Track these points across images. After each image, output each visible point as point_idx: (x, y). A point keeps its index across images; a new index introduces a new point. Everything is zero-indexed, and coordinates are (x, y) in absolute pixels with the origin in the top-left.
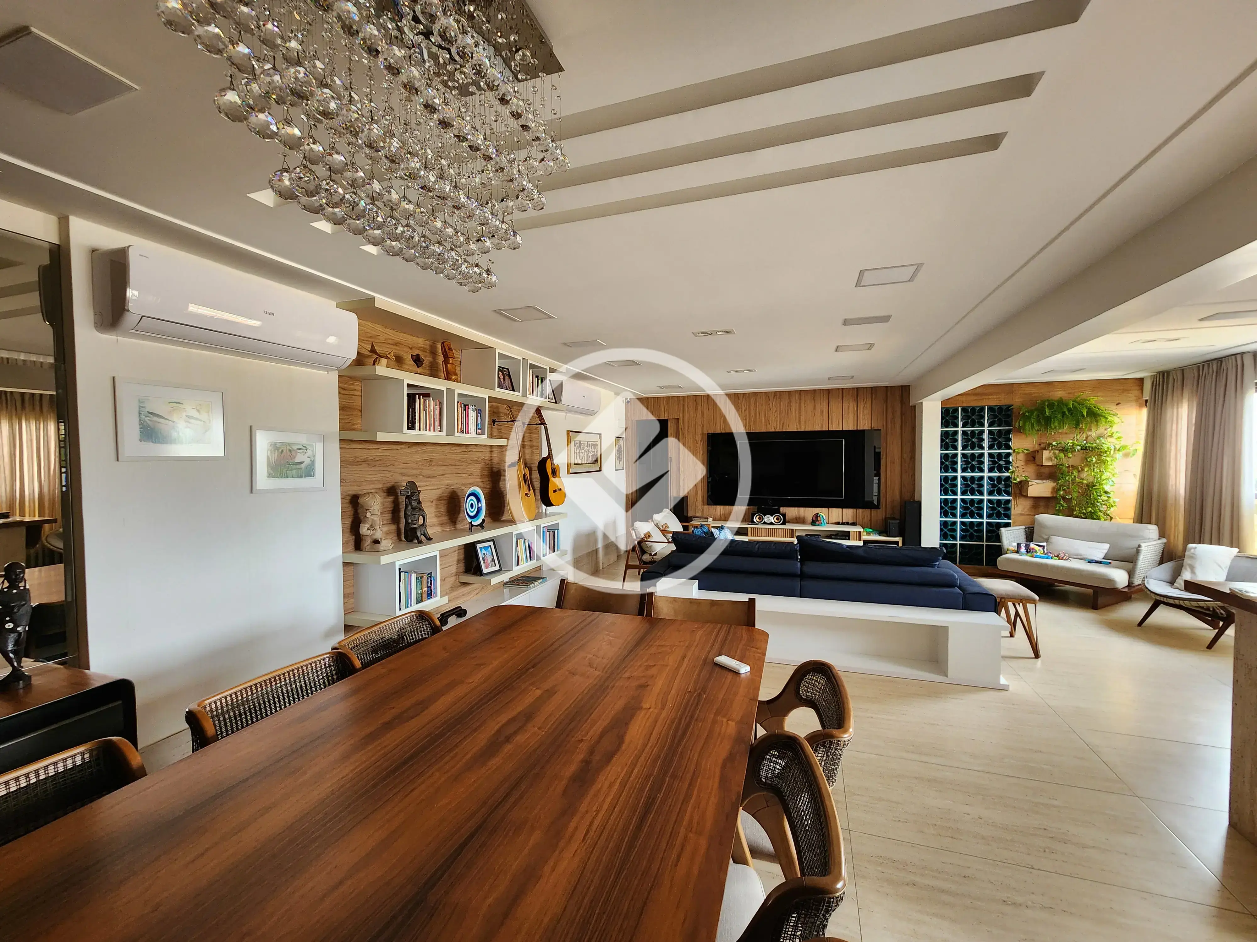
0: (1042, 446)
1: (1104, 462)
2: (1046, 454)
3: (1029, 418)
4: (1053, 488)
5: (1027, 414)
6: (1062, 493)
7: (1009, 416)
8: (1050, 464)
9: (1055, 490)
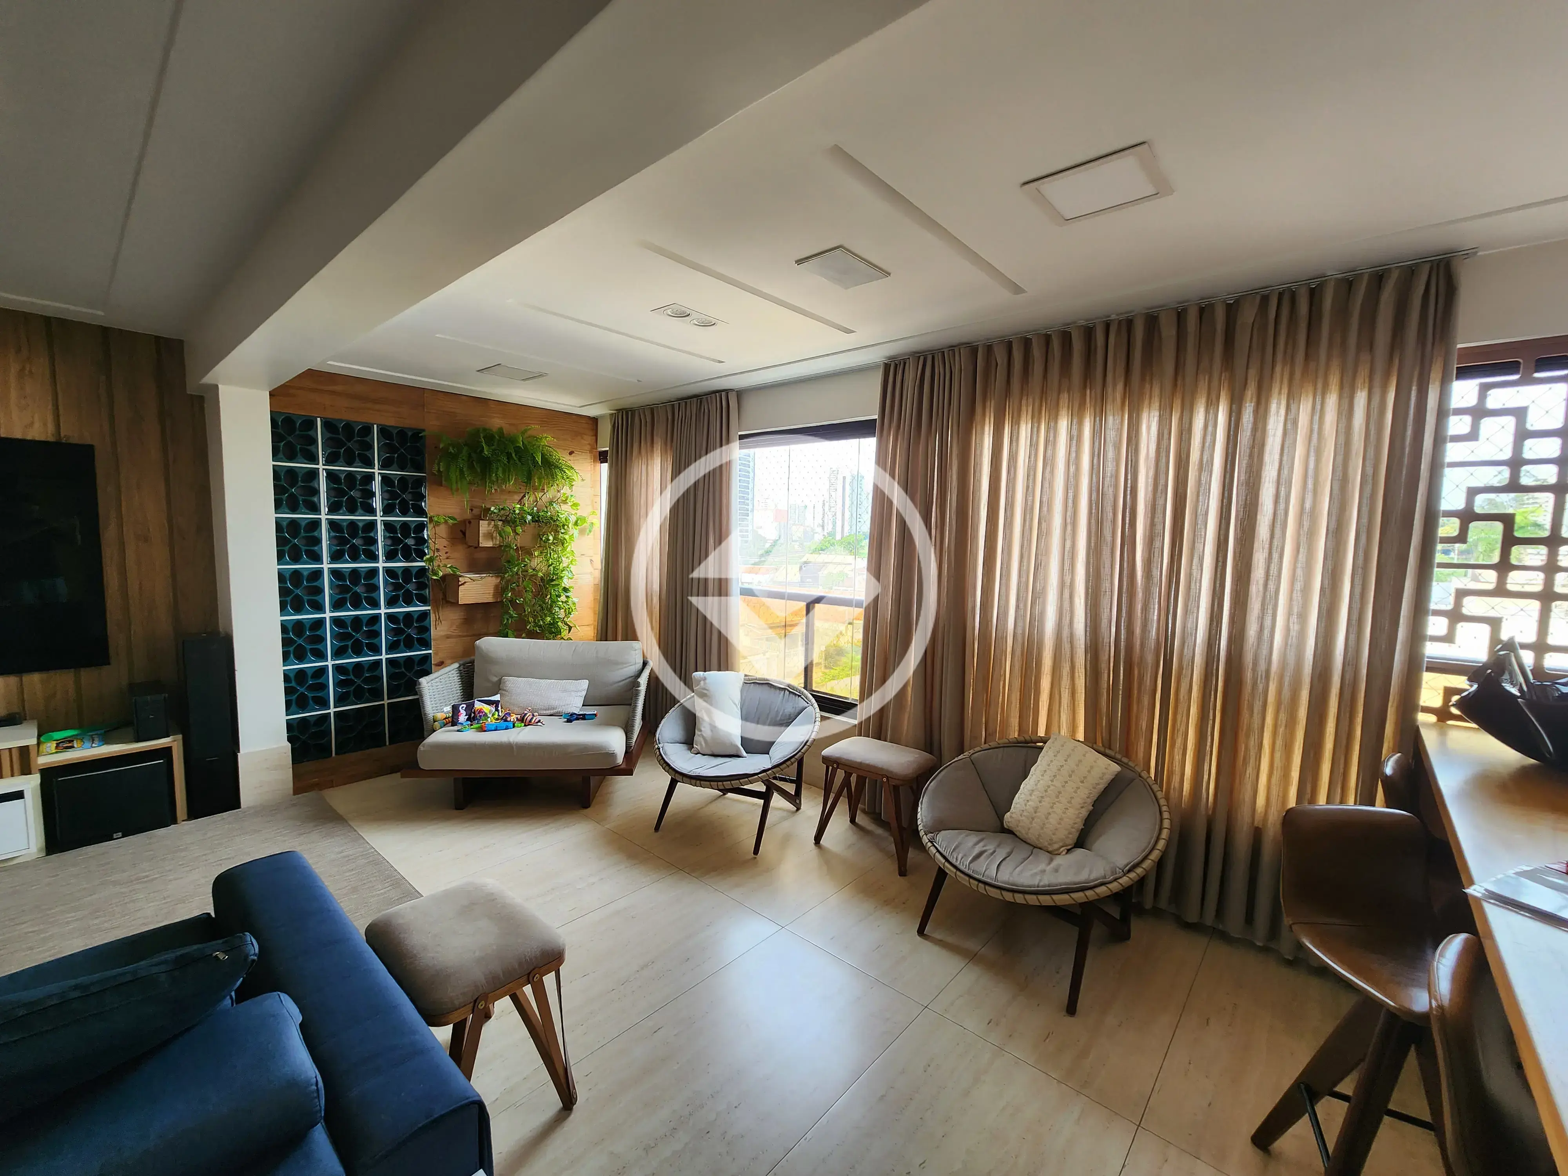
0: (476, 511)
1: (562, 542)
2: (484, 526)
3: (454, 457)
4: (496, 587)
5: (451, 450)
6: (510, 595)
7: (420, 452)
8: (490, 544)
9: (500, 590)
